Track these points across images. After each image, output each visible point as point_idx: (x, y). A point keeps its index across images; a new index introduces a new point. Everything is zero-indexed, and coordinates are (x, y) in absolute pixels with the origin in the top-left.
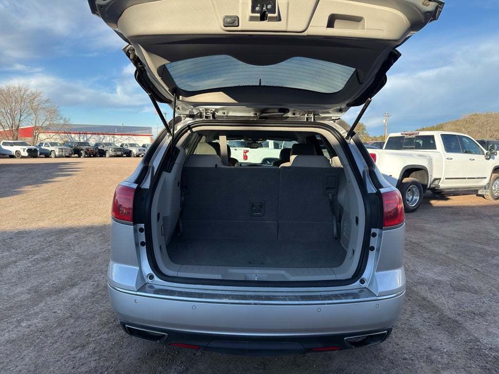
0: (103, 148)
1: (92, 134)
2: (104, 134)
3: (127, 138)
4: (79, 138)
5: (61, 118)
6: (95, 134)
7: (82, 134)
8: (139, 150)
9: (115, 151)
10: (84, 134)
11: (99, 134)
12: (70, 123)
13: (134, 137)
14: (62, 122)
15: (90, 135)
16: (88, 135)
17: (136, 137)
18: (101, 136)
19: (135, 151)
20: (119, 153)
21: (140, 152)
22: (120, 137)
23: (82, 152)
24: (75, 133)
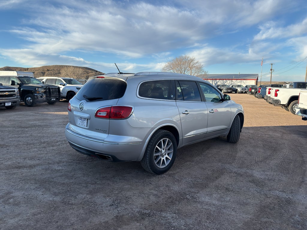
0: (220, 88)
1: (219, 79)
2: (226, 79)
3: (240, 81)
4: (212, 82)
5: (203, 72)
6: (221, 79)
7: (214, 79)
8: (242, 89)
9: (227, 90)
10: (215, 79)
11: (223, 80)
12: (208, 73)
13: (244, 81)
14: (203, 73)
15: (218, 80)
16: (217, 80)
17: (246, 81)
18: (225, 80)
19: (239, 89)
20: (229, 91)
21: (242, 90)
22: (236, 81)
23: (208, 90)
24: (210, 80)
